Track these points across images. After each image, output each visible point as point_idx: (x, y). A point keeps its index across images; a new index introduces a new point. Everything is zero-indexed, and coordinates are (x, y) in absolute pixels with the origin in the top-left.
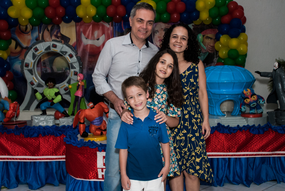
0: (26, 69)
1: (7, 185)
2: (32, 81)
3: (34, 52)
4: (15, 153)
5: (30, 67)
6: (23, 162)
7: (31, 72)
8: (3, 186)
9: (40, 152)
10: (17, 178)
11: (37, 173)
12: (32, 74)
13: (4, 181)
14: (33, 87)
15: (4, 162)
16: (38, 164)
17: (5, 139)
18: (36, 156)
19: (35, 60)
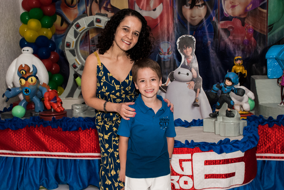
0: (67, 50)
1: (45, 185)
2: (74, 63)
3: (76, 29)
4: (53, 148)
5: (72, 47)
6: (62, 160)
7: (73, 52)
8: (42, 186)
9: (81, 148)
10: (57, 177)
11: (78, 172)
12: (75, 56)
13: (43, 180)
14: (76, 70)
15: (42, 159)
16: (78, 162)
17: (42, 132)
18: (76, 153)
19: (77, 39)
